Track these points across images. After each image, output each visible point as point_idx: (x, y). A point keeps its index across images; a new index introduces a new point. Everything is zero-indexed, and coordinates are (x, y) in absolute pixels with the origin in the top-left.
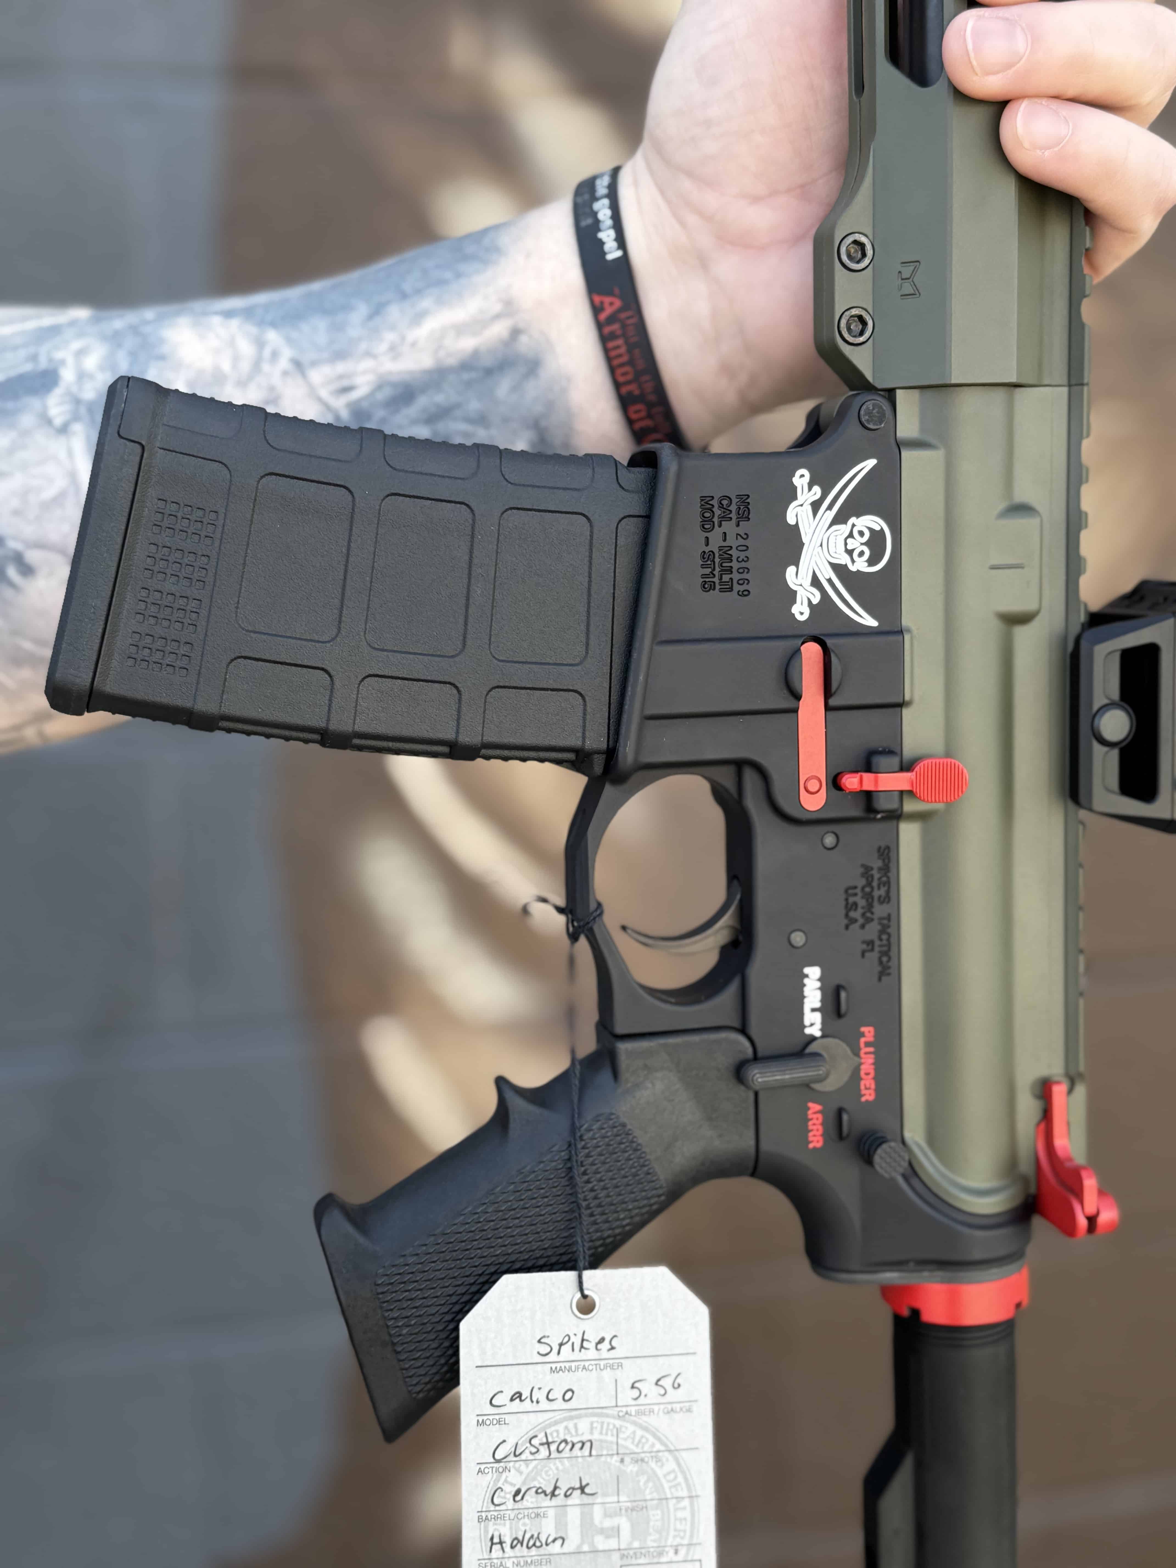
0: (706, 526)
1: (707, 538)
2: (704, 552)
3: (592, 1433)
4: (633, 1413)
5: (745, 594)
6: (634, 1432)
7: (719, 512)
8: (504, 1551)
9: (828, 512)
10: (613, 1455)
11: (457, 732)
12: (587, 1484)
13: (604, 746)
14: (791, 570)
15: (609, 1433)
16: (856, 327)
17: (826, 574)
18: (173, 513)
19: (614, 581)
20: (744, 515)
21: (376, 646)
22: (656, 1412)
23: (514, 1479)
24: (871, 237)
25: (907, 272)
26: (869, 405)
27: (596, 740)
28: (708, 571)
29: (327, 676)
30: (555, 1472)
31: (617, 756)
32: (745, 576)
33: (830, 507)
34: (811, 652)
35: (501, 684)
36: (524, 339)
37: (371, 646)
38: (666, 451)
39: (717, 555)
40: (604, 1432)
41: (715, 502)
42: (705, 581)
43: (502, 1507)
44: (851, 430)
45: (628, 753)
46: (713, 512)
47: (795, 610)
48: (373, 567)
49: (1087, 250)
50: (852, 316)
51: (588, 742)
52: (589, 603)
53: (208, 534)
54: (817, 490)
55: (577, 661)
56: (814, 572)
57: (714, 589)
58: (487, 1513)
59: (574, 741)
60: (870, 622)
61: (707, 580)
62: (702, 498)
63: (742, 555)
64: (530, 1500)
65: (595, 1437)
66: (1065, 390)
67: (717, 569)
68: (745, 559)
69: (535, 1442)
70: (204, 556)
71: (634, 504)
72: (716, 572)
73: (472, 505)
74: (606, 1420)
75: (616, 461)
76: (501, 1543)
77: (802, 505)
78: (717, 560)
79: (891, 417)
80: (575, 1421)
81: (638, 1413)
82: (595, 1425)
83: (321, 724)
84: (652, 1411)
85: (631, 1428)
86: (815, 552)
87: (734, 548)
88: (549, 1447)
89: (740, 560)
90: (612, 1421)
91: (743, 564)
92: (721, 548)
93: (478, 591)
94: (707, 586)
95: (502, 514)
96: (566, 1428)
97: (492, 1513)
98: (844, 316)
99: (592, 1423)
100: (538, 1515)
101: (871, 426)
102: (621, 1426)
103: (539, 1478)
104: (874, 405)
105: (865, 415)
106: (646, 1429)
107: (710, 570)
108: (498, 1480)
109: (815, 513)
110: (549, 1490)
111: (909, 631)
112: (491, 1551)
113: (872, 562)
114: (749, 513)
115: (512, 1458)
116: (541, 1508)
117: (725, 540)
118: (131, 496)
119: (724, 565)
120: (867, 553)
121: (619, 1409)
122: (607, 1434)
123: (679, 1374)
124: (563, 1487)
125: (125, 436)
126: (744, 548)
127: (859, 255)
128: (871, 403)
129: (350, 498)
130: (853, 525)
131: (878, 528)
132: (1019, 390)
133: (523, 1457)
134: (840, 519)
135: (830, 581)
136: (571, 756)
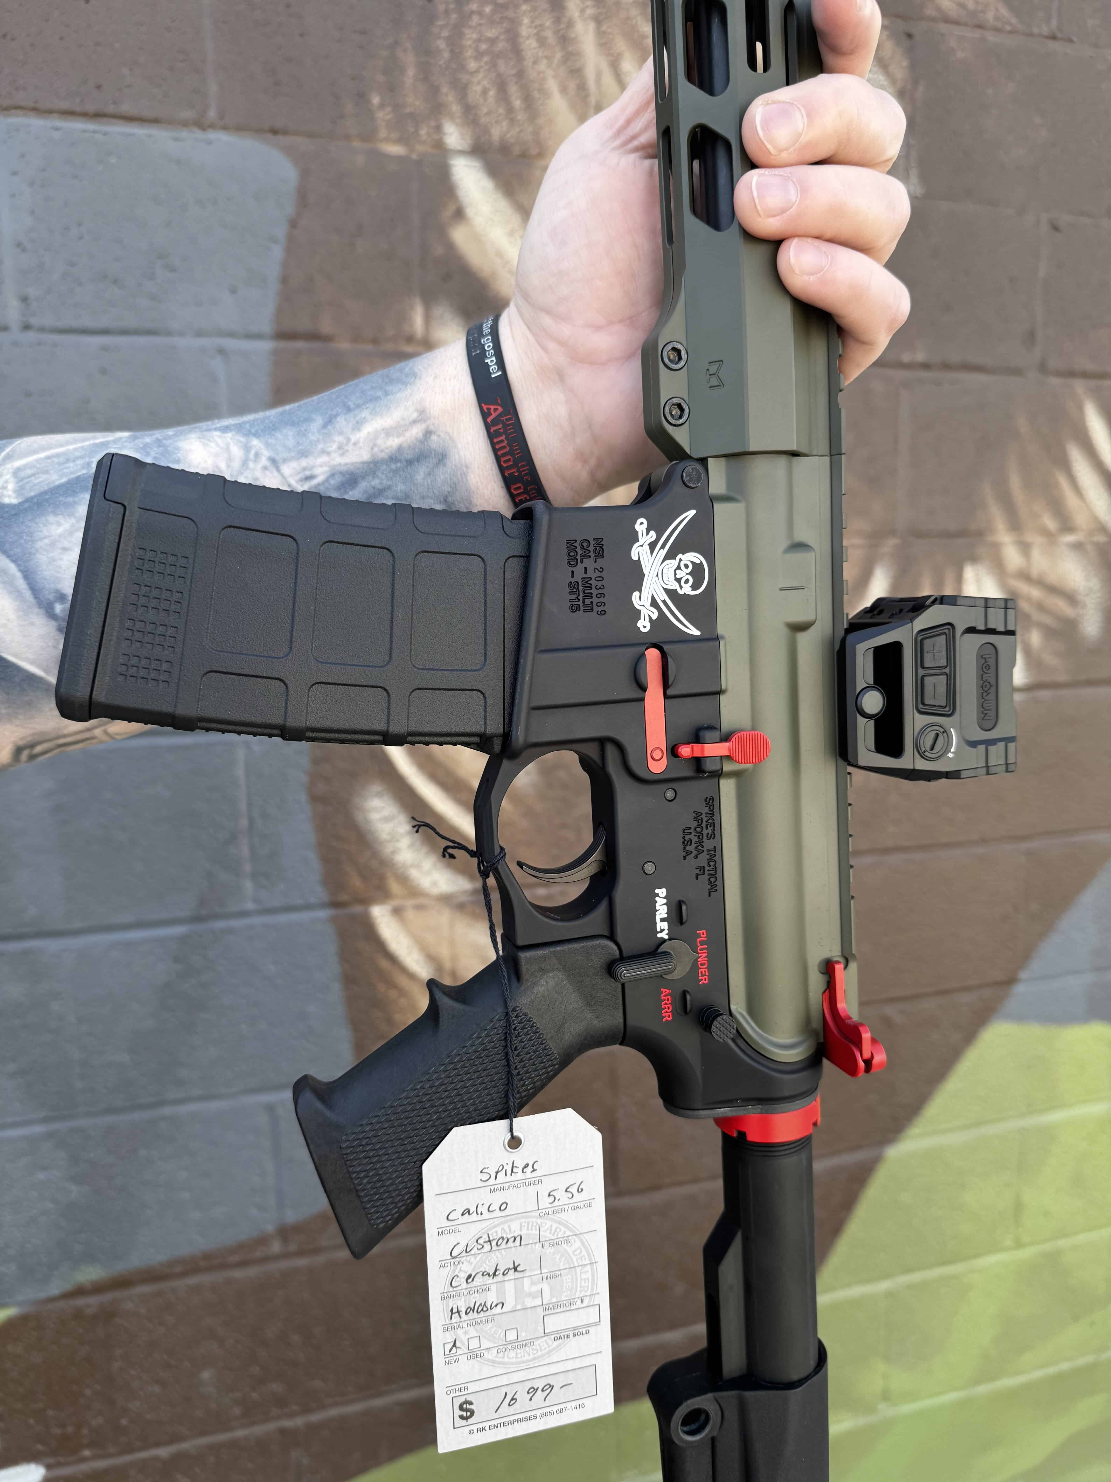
0: (572, 563)
1: (573, 571)
2: (571, 582)
3: (521, 1230)
4: (550, 1213)
5: (603, 613)
6: (551, 1226)
7: (581, 552)
8: (460, 1317)
9: (662, 550)
10: (536, 1243)
11: (388, 724)
12: (519, 1265)
13: (501, 731)
14: (636, 594)
15: (534, 1228)
16: (676, 412)
17: (662, 597)
18: (152, 559)
19: (504, 606)
20: (600, 554)
21: (322, 660)
22: (566, 1210)
23: (466, 1268)
24: (685, 346)
25: (713, 369)
26: (689, 469)
27: (495, 726)
28: (574, 597)
29: (282, 684)
30: (496, 1259)
31: (511, 738)
32: (601, 600)
33: (663, 547)
34: (652, 655)
35: (420, 687)
36: (434, 438)
37: (317, 661)
38: (539, 506)
39: (580, 584)
40: (530, 1228)
41: (577, 544)
42: (572, 604)
43: (459, 1288)
44: (677, 487)
45: (519, 736)
46: (576, 552)
47: (640, 624)
48: (316, 599)
49: (840, 356)
50: (673, 404)
51: (489, 729)
52: (485, 623)
53: (181, 575)
54: (653, 533)
55: (478, 667)
56: (653, 596)
57: (579, 610)
58: (448, 1294)
59: (479, 728)
60: (695, 632)
61: (574, 603)
62: (568, 541)
63: (599, 584)
64: (479, 1281)
65: (524, 1232)
66: (828, 458)
67: (581, 595)
68: (602, 587)
69: (481, 1241)
70: (178, 592)
71: (516, 547)
72: (580, 598)
73: (392, 549)
74: (531, 1220)
75: (501, 515)
76: (458, 1312)
77: (642, 546)
78: (581, 588)
79: (706, 478)
80: (509, 1223)
81: (553, 1213)
82: (523, 1224)
83: (278, 720)
84: (563, 1210)
85: (549, 1223)
86: (653, 581)
87: (593, 579)
88: (491, 1243)
89: (597, 587)
90: (534, 1220)
91: (600, 591)
92: (583, 579)
93: (399, 615)
94: (574, 608)
95: (416, 556)
96: (503, 1229)
97: (451, 1293)
98: (667, 403)
99: (521, 1224)
100: (484, 1290)
101: (691, 485)
102: (542, 1223)
103: (484, 1265)
104: (692, 469)
105: (687, 476)
106: (559, 1223)
107: (576, 596)
108: (454, 1270)
109: (652, 552)
110: (492, 1272)
111: (723, 638)
112: (451, 1319)
113: (694, 587)
114: (603, 552)
115: (464, 1254)
116: (486, 1285)
117: (586, 573)
118: (116, 546)
119: (586, 592)
120: (691, 580)
121: (540, 1211)
122: (532, 1229)
123: (582, 1182)
124: (501, 1269)
125: (109, 499)
126: (602, 579)
127: (677, 359)
128: (691, 468)
129: (295, 544)
130: (681, 560)
131: (698, 562)
132: (795, 458)
133: (472, 1252)
134: (669, 556)
135: (664, 602)
136: (477, 739)
